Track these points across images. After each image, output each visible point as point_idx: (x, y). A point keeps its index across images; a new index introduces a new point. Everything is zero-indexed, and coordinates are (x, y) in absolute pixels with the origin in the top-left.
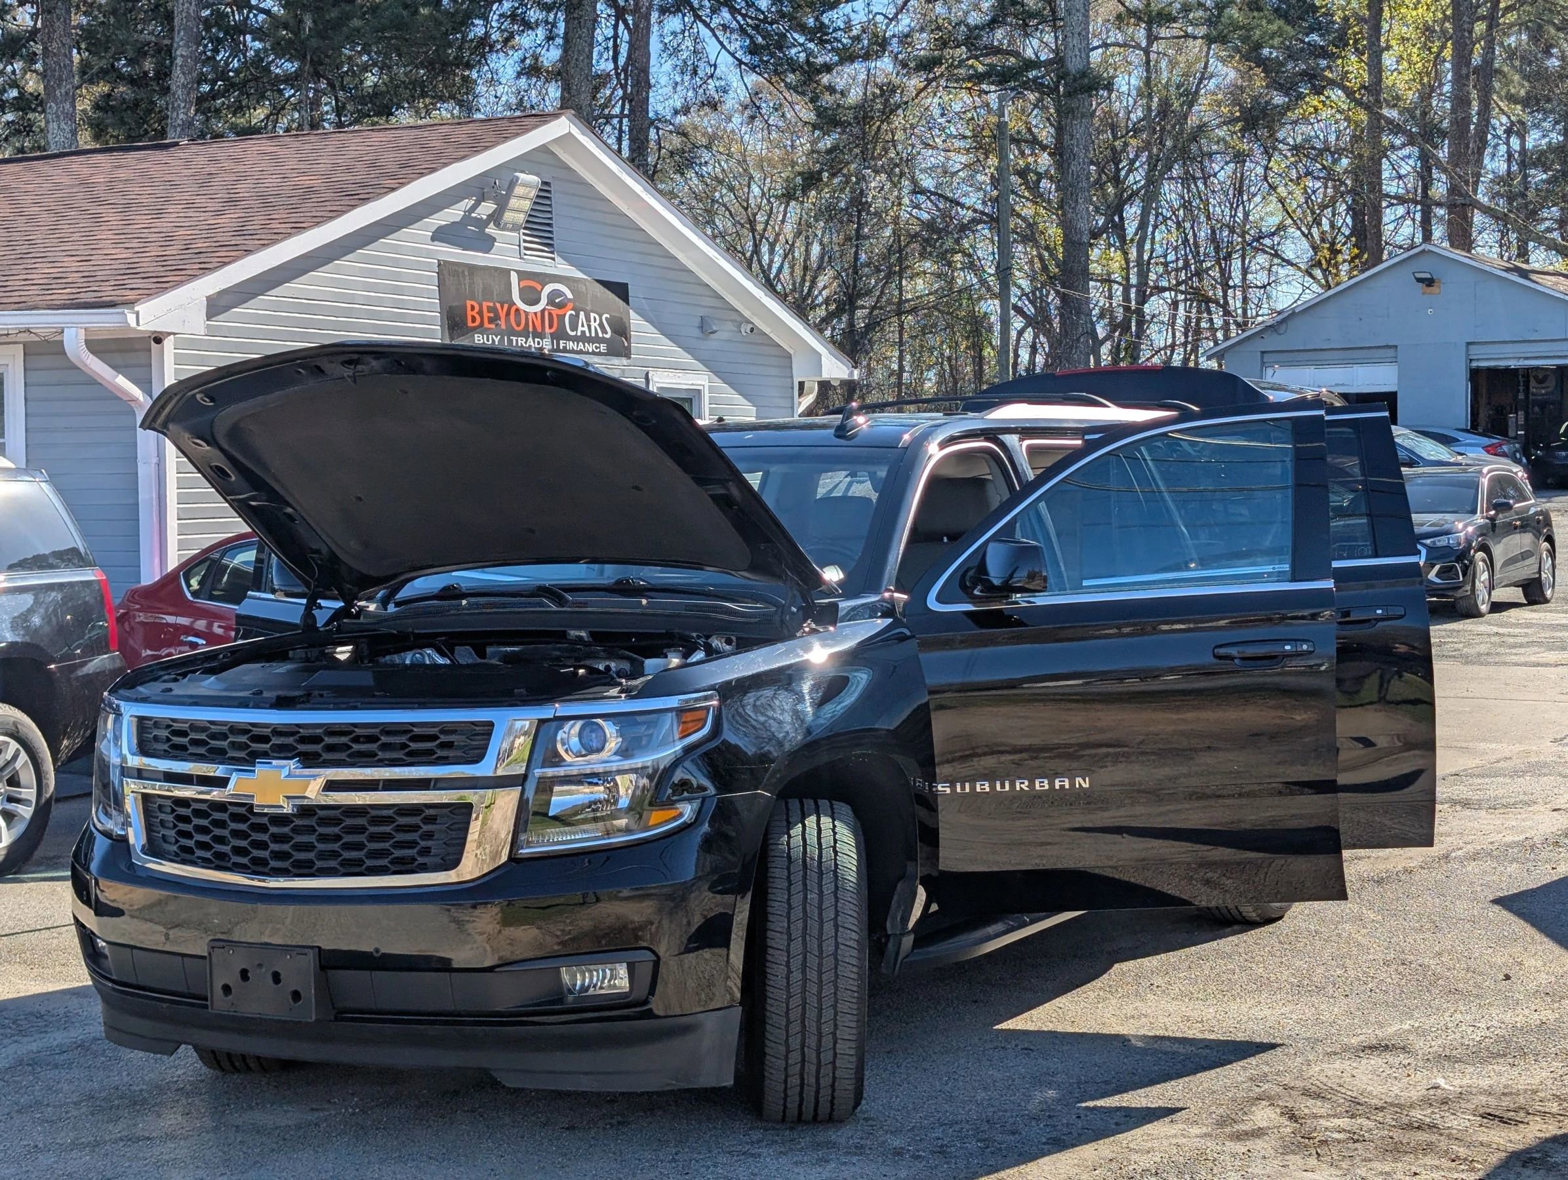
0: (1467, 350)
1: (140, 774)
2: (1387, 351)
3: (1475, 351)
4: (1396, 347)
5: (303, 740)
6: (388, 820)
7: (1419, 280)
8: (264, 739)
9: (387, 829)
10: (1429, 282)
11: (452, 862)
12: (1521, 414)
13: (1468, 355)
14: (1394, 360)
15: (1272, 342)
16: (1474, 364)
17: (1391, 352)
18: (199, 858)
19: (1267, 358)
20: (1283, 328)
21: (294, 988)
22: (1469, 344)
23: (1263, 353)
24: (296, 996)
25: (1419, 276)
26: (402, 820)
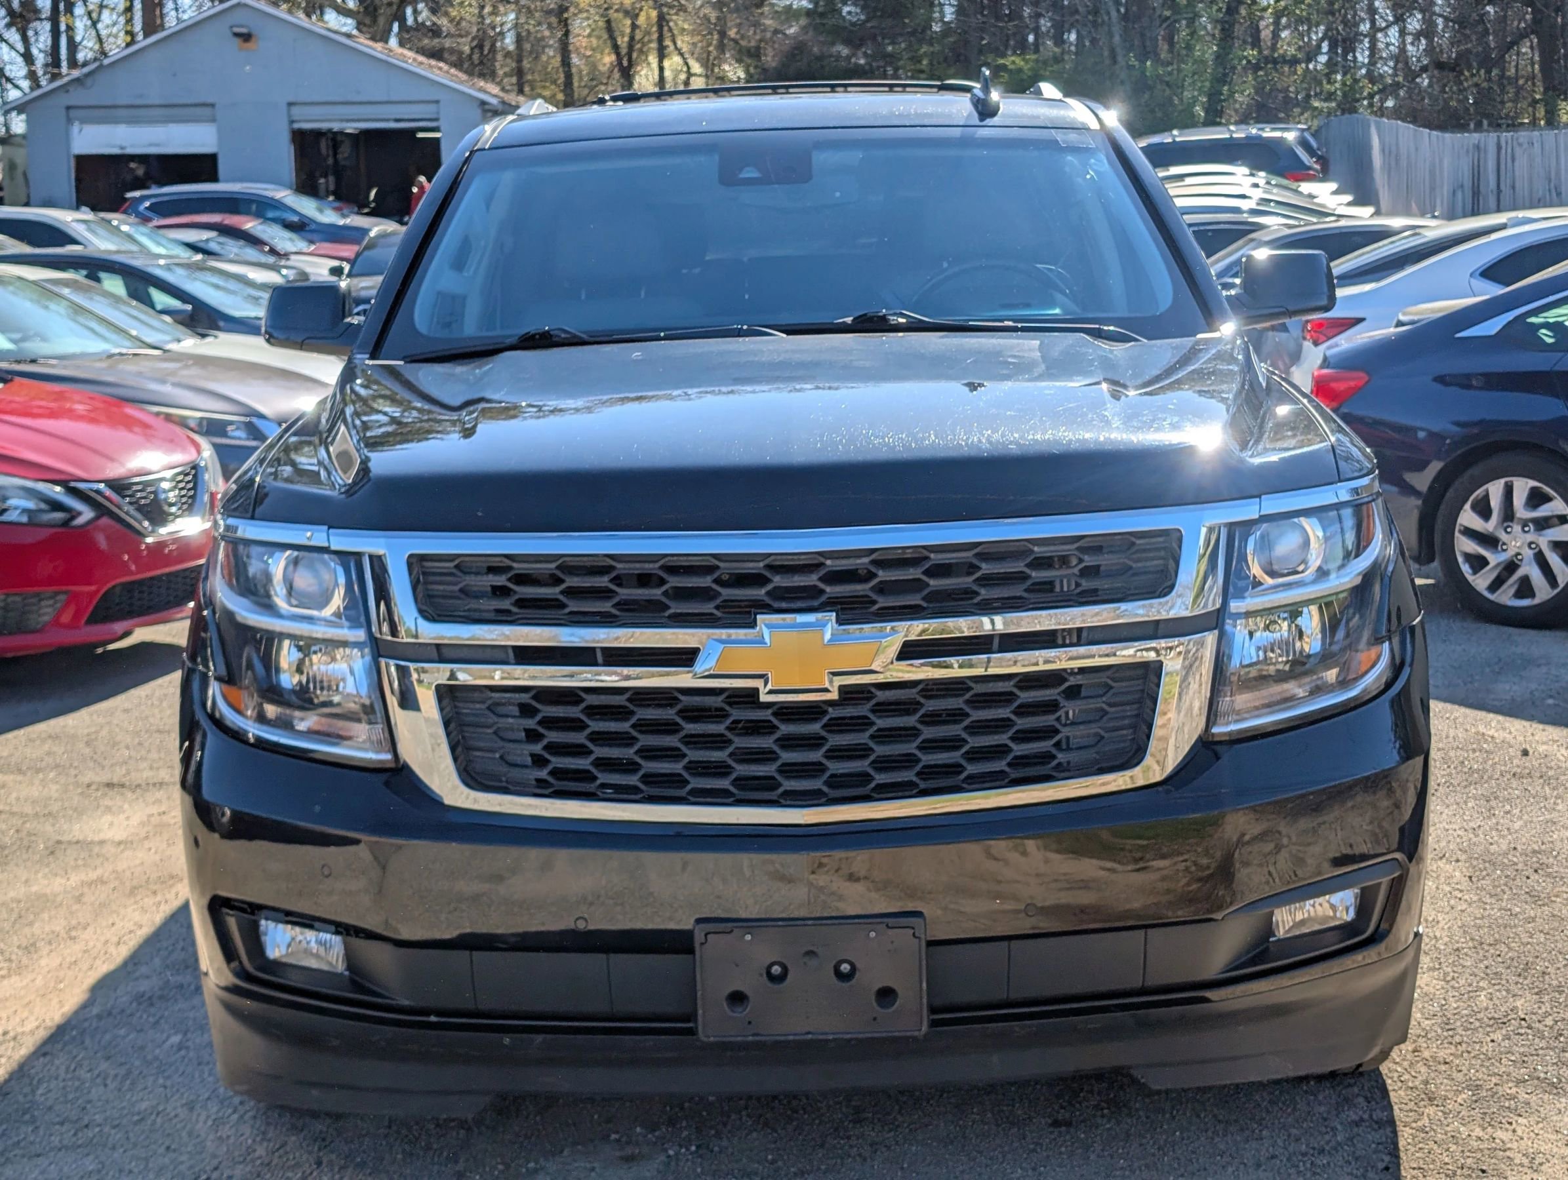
0: (289, 111)
1: (441, 653)
2: (201, 110)
3: (296, 112)
4: (213, 105)
5: (836, 577)
6: (1004, 698)
7: (237, 35)
8: (757, 580)
9: (1004, 712)
10: (246, 37)
11: (1133, 755)
12: (331, 179)
13: (289, 116)
14: (213, 120)
15: (77, 97)
16: (296, 126)
17: (207, 111)
18: (604, 786)
19: (73, 113)
20: (89, 82)
21: (878, 985)
22: (290, 104)
23: (68, 108)
24: (886, 995)
25: (237, 30)
26: (1026, 696)
